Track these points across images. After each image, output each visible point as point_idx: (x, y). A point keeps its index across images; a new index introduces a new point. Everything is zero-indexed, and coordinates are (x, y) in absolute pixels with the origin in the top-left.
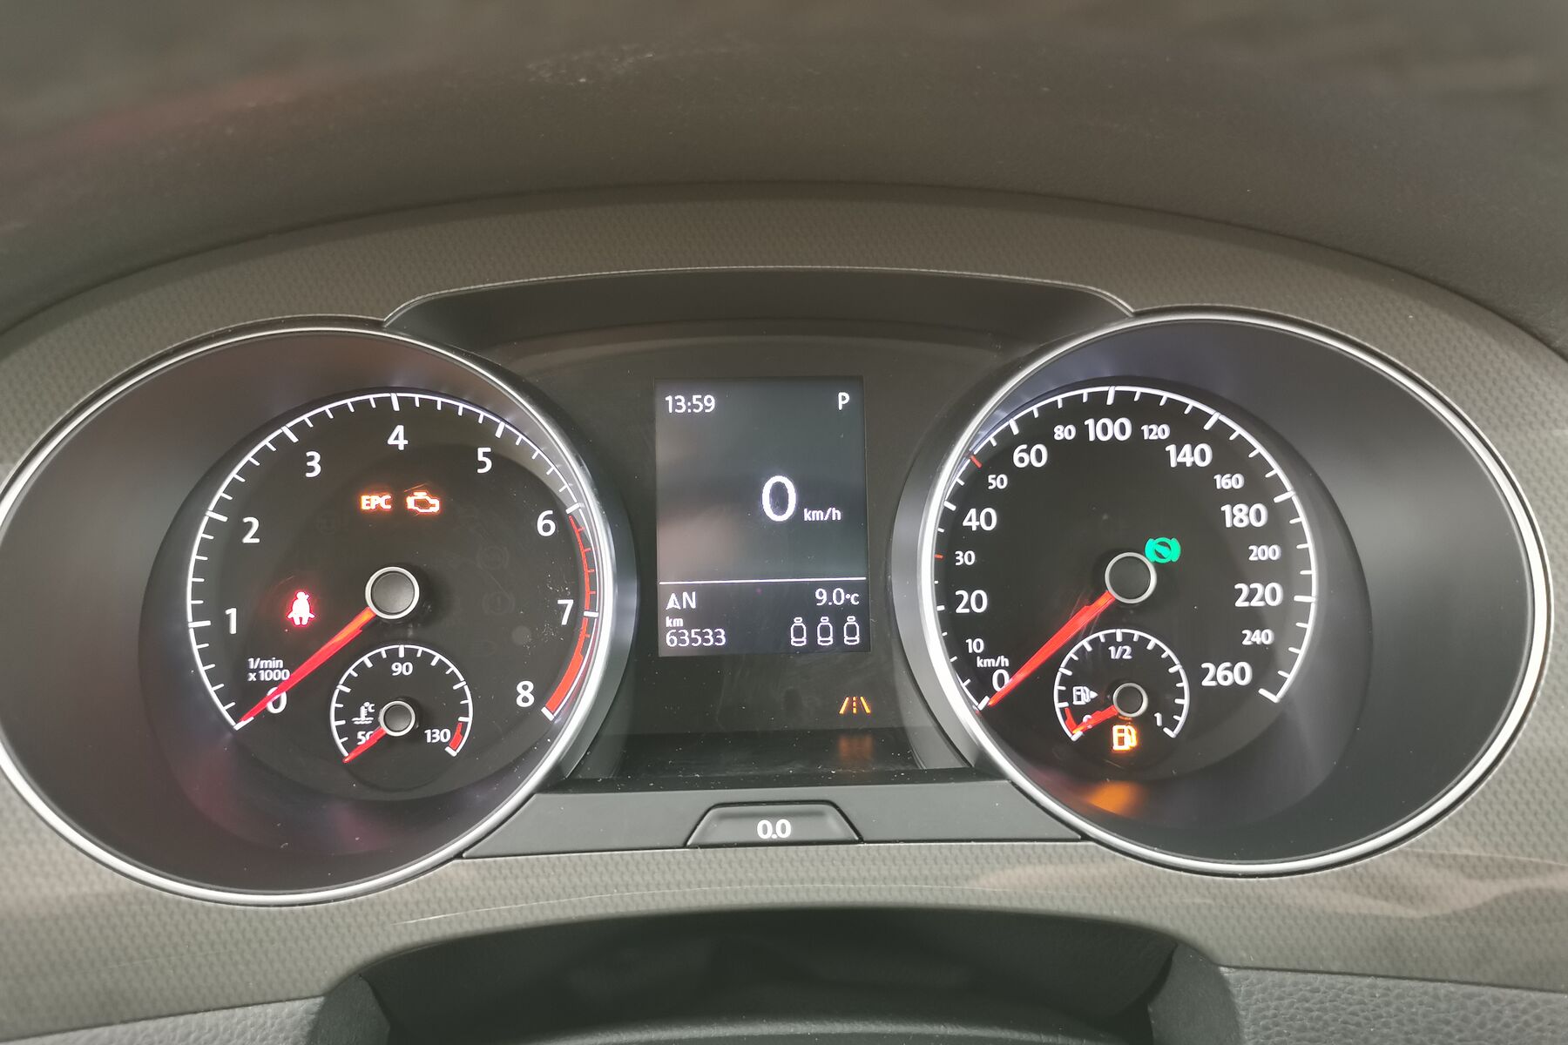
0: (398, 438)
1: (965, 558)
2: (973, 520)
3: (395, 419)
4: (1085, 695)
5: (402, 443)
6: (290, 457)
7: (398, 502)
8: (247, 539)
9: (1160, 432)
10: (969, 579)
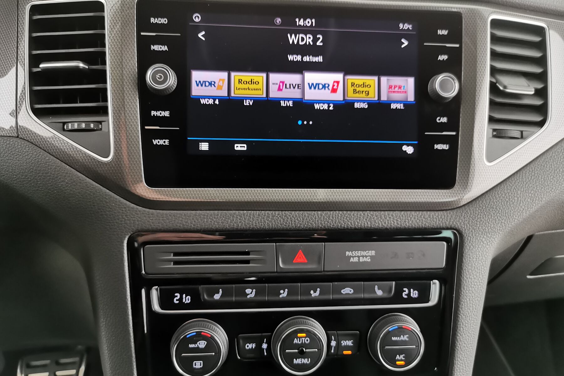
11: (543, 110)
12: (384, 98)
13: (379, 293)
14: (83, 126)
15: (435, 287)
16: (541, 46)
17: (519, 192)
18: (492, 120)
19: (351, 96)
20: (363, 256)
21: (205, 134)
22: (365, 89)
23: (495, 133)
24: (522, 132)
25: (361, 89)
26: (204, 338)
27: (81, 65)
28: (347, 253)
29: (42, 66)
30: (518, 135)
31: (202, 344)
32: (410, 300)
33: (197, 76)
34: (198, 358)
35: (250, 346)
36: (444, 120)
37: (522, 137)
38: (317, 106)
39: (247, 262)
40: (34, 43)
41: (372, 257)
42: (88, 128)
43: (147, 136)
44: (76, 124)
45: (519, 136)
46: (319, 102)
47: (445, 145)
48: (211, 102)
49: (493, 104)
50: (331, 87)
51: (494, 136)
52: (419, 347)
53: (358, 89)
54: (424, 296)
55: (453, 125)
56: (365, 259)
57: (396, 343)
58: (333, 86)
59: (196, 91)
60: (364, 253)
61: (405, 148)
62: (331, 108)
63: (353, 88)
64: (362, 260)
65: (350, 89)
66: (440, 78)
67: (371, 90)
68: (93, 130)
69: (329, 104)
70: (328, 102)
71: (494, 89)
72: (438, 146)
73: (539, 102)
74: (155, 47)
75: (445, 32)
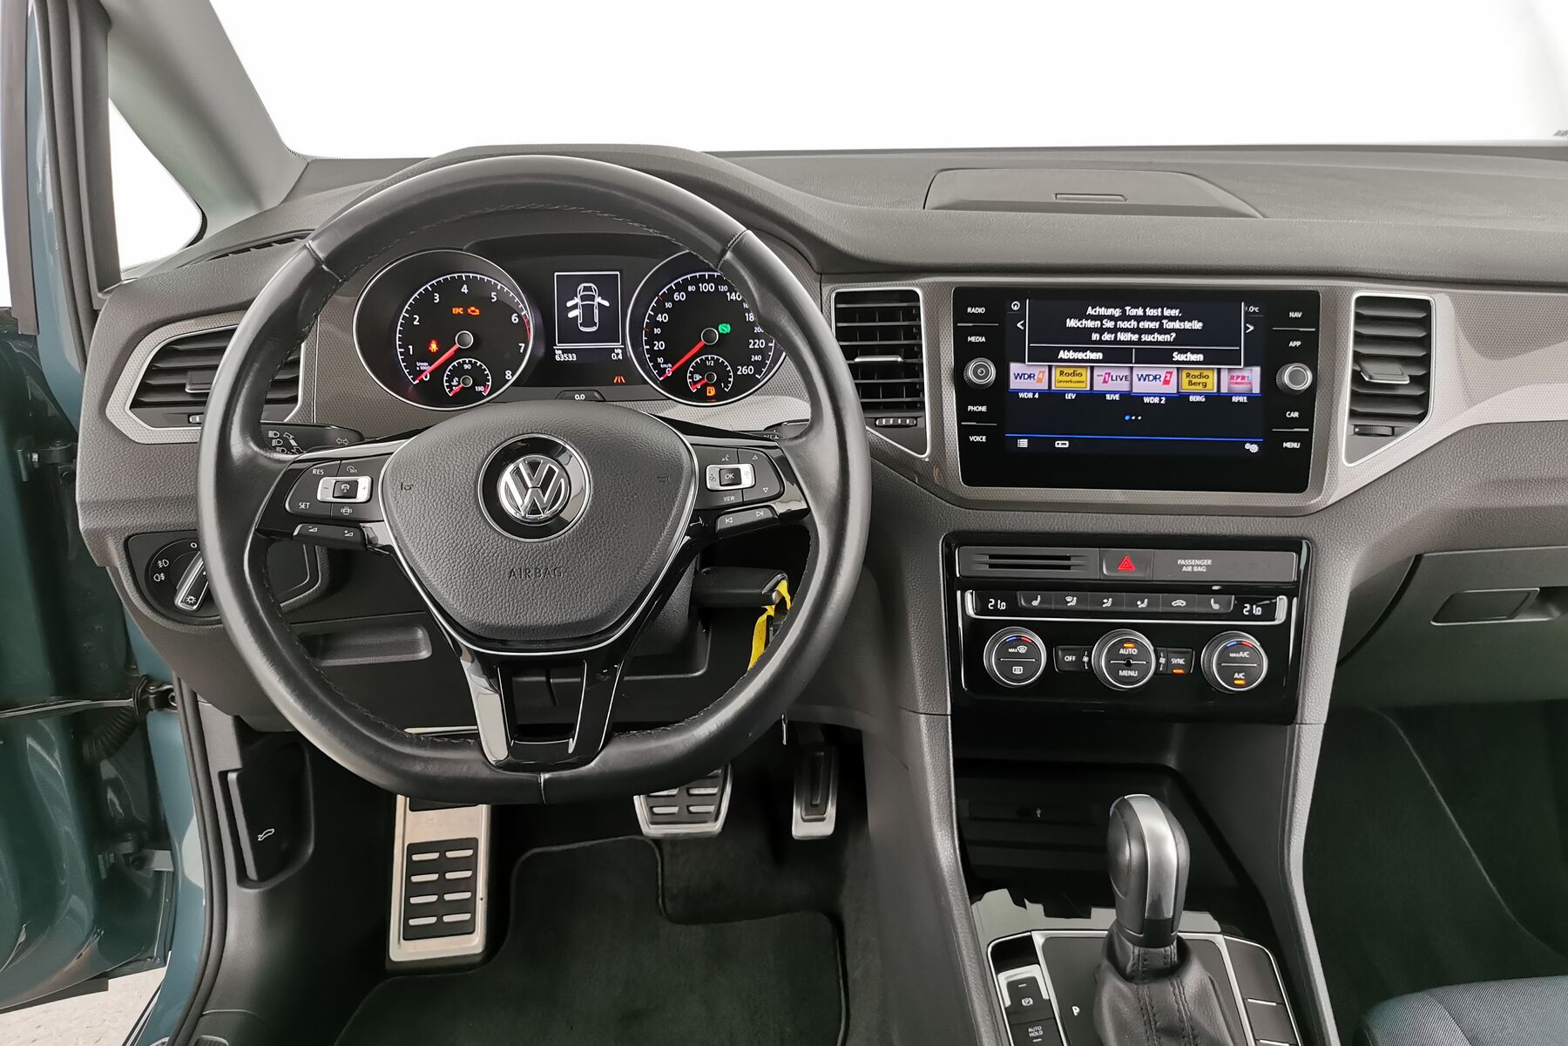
0: (465, 289)
1: (657, 331)
2: (659, 318)
3: (464, 283)
4: (698, 377)
5: (466, 291)
6: (428, 295)
7: (465, 310)
8: (416, 323)
9: (724, 288)
10: (658, 338)
11: (1423, 402)
12: (1224, 390)
13: (1216, 607)
14: (899, 422)
15: (1282, 602)
16: (1426, 323)
17: (1388, 498)
18: (1354, 414)
19: (1186, 387)
20: (1198, 566)
21: (1023, 432)
22: (1202, 380)
23: (1357, 430)
24: (1393, 428)
25: (1197, 380)
26: (1024, 643)
27: (897, 359)
28: (1179, 562)
29: (855, 359)
30: (1388, 431)
31: (1022, 649)
32: (1252, 617)
33: (1015, 368)
34: (1018, 664)
35: (1070, 658)
36: (1296, 415)
37: (1394, 434)
38: (1146, 400)
39: (1068, 567)
40: (842, 334)
41: (1207, 566)
42: (903, 424)
43: (964, 433)
44: (891, 420)
45: (1390, 434)
46: (1149, 395)
47: (1296, 444)
48: (1030, 395)
49: (1354, 395)
50: (1162, 379)
51: (1356, 433)
52: (1261, 665)
53: (1194, 381)
54: (1269, 613)
55: (1307, 419)
56: (1200, 569)
57: (1234, 660)
58: (1166, 377)
59: (1014, 384)
60: (1198, 562)
61: (1248, 446)
62: (1162, 402)
63: (1188, 379)
64: (1195, 569)
65: (1185, 381)
66: (1290, 369)
67: (1209, 381)
68: (908, 426)
69: (1160, 397)
70: (1160, 395)
71: (1357, 377)
72: (1288, 445)
73: (1418, 392)
74: (972, 339)
75: (1298, 315)
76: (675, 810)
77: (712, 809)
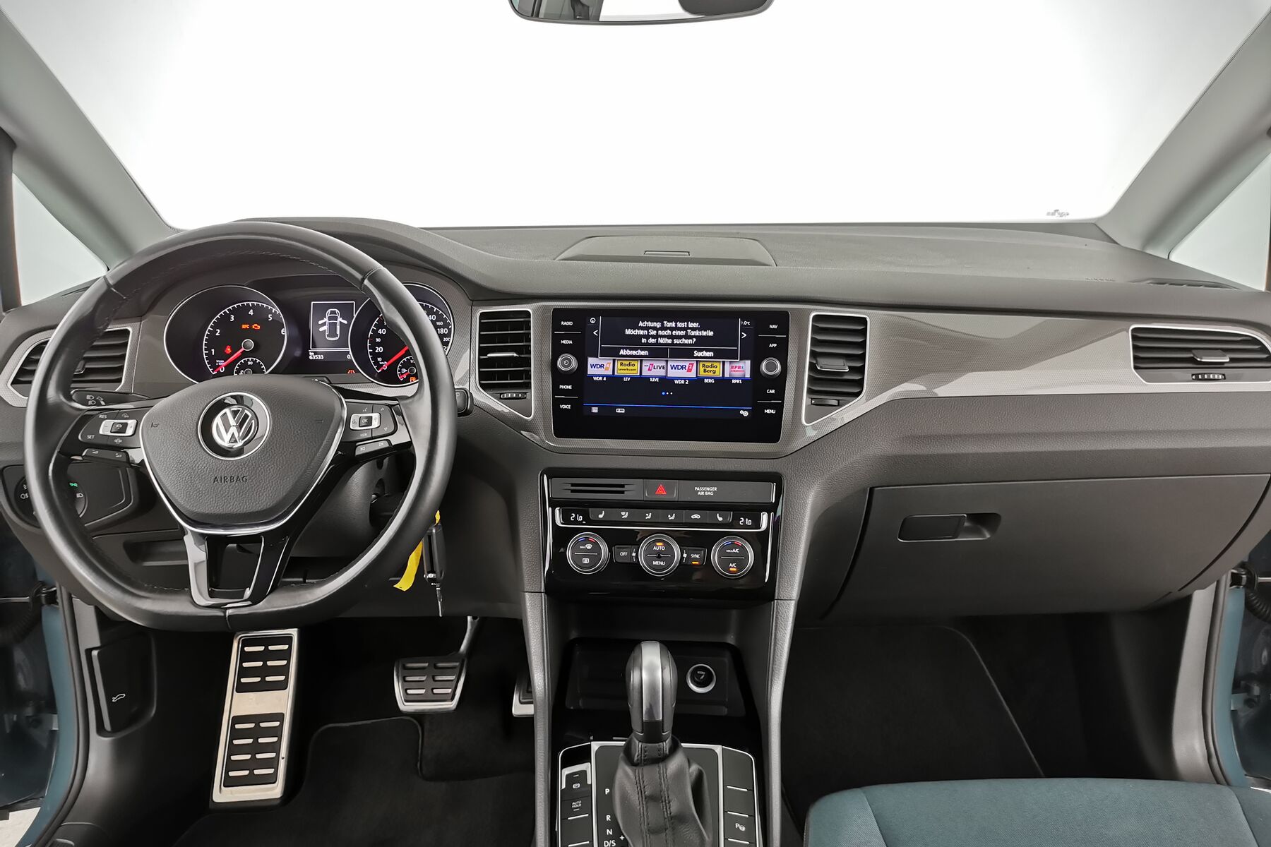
0: (251, 313)
1: (378, 340)
2: (380, 332)
3: (251, 308)
4: (404, 370)
5: (252, 314)
6: (227, 316)
7: (251, 326)
8: (217, 334)
10: (379, 345)
11: (860, 383)
12: (727, 375)
13: (720, 519)
14: (515, 395)
15: (765, 517)
16: (863, 333)
18: (810, 391)
19: (702, 373)
20: (708, 491)
21: (596, 402)
22: (712, 369)
23: (813, 402)
24: (838, 400)
25: (709, 369)
26: (591, 542)
27: (515, 355)
28: (696, 488)
29: (489, 355)
30: (835, 403)
31: (589, 547)
32: (745, 526)
33: (591, 361)
34: (586, 557)
35: (623, 554)
36: (773, 392)
37: (839, 405)
38: (676, 382)
39: (622, 492)
40: (482, 339)
41: (714, 492)
42: (517, 397)
43: (556, 403)
44: (509, 395)
45: (836, 405)
46: (678, 378)
47: (773, 410)
48: (600, 379)
49: (811, 379)
50: (687, 368)
51: (813, 404)
53: (707, 369)
54: (757, 524)
55: (780, 394)
56: (709, 494)
57: (730, 554)
58: (689, 367)
59: (591, 371)
60: (708, 489)
61: (741, 412)
62: (687, 383)
63: (704, 368)
64: (706, 493)
65: (702, 369)
66: (768, 361)
67: (717, 370)
68: (520, 398)
69: (685, 380)
70: (685, 379)
71: (813, 367)
72: (768, 411)
73: (857, 377)
74: (564, 342)
75: (775, 327)
76: (422, 691)
77: (449, 691)
